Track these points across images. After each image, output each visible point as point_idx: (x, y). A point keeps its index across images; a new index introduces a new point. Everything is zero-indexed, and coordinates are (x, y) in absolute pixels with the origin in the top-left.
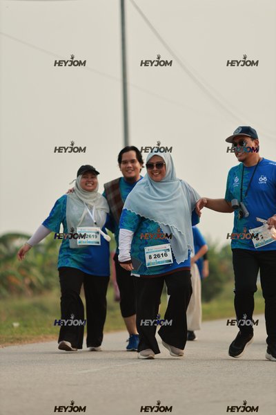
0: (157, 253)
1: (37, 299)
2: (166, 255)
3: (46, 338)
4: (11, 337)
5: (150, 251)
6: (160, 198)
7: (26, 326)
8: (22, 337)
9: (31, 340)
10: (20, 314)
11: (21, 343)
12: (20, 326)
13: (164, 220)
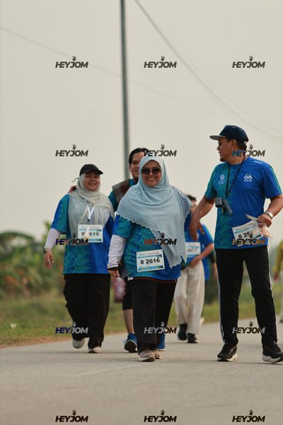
0: (149, 259)
1: (35, 300)
2: (158, 261)
3: (44, 339)
4: (8, 338)
5: (142, 256)
6: (153, 203)
7: (23, 327)
8: (19, 338)
9: (28, 341)
10: (17, 314)
11: (18, 345)
12: (17, 327)
13: (156, 227)
